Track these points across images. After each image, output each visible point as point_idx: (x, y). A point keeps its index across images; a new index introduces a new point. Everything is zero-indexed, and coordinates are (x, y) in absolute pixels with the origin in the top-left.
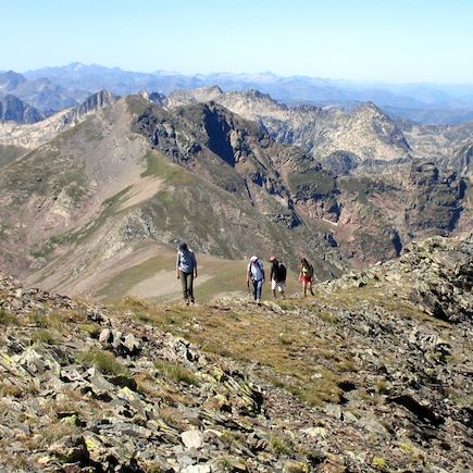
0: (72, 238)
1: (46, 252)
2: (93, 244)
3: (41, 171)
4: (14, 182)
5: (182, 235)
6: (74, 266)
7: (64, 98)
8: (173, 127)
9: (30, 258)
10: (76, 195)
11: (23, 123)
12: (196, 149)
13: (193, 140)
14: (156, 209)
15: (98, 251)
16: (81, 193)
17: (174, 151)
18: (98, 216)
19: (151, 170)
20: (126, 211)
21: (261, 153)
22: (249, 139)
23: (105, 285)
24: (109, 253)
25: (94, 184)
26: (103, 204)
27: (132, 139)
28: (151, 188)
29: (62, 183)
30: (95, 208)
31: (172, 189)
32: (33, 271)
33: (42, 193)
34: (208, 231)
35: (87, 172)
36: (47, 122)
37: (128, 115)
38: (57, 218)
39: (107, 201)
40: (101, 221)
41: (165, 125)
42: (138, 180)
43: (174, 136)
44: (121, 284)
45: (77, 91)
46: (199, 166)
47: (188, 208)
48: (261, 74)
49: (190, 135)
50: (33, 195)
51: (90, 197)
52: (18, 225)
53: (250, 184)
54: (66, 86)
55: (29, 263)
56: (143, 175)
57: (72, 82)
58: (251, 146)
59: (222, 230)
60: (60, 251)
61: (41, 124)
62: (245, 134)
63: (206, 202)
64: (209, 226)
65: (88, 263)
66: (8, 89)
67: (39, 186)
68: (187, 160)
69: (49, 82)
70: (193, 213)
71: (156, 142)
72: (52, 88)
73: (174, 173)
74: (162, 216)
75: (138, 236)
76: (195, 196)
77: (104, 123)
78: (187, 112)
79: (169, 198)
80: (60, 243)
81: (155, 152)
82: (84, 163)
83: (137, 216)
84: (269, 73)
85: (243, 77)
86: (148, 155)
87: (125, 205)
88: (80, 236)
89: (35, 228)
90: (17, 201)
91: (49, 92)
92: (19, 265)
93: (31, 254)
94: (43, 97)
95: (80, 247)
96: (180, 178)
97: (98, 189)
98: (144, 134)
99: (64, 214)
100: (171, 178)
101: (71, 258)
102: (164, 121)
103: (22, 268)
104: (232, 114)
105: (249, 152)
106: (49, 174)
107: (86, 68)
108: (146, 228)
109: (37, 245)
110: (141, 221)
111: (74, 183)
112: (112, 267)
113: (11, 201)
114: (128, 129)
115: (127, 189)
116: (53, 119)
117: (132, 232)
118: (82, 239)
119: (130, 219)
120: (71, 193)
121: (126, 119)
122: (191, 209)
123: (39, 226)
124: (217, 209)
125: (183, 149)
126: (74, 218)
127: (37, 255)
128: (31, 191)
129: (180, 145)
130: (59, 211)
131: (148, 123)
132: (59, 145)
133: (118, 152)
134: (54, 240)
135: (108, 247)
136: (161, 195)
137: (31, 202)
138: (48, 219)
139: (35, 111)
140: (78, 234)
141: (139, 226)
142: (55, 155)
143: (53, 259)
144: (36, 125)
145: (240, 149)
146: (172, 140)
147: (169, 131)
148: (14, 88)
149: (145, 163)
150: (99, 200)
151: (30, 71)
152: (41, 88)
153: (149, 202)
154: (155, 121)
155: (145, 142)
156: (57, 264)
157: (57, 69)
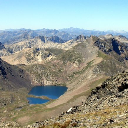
0: (79, 73)
1: (72, 76)
2: (85, 74)
3: (70, 55)
4: (64, 58)
5: (108, 72)
6: (80, 80)
7: (69, 37)
8: (104, 44)
9: (68, 77)
10: (80, 62)
11: (59, 43)
12: (110, 50)
13: (109, 48)
14: (101, 65)
15: (86, 76)
16: (81, 61)
17: (105, 51)
18: (85, 67)
19: (99, 55)
20: (93, 66)
21: (126, 52)
22: (123, 48)
23: (90, 84)
24: (89, 77)
25: (84, 59)
26: (87, 64)
27: (94, 47)
28: (99, 60)
29: (76, 59)
30: (85, 65)
31: (105, 60)
32: (69, 81)
33: (71, 61)
34: (115, 72)
35: (82, 56)
36: (66, 43)
37: (93, 41)
38: (75, 67)
39: (88, 63)
40: (86, 68)
41: (102, 44)
42: (95, 58)
43: (104, 47)
44: (95, 84)
45: (72, 35)
46: (111, 55)
47: (109, 65)
48: (121, 31)
49: (109, 47)
50: (69, 61)
51: (83, 62)
52: (65, 69)
53: (124, 60)
54: (69, 34)
55: (68, 79)
56: (97, 57)
57: (71, 33)
58: (124, 50)
59: (118, 71)
60: (76, 76)
61: (65, 43)
62: (122, 47)
63: (114, 64)
64: (115, 70)
65: (84, 79)
66: (54, 34)
67: (70, 59)
68: (108, 53)
69: (65, 32)
70: (111, 67)
71: (100, 48)
72: (66, 34)
73: (106, 56)
74: (103, 67)
75: (97, 72)
76: (111, 62)
77: (86, 43)
78: (107, 40)
79: (104, 63)
80: (76, 74)
81: (100, 51)
82: (81, 53)
83: (96, 67)
84: (123, 31)
85: (116, 32)
86: (98, 52)
87: (93, 65)
88: (81, 72)
89: (69, 70)
90: (64, 63)
91: (65, 35)
92: (65, 79)
93: (68, 76)
94: (63, 36)
95: (81, 75)
96: (107, 58)
97: (85, 60)
98: (97, 46)
99: (76, 66)
100: (105, 58)
101: (79, 78)
102: (102, 43)
103: (66, 80)
104: (119, 41)
105: (123, 52)
106: (72, 56)
107: (74, 29)
108: (98, 70)
109: (69, 74)
110: (97, 69)
111: (79, 59)
112: (91, 80)
113: (63, 63)
114: (93, 45)
115: (93, 60)
116: (68, 42)
117: (95, 71)
118: (82, 73)
119: (94, 68)
120: (78, 61)
121: (92, 42)
122: (110, 66)
123: (70, 69)
124: (117, 66)
125: (107, 50)
126: (79, 68)
127: (70, 77)
128: (68, 60)
129: (106, 49)
130: (75, 66)
131: (98, 43)
132: (75, 49)
133: (90, 51)
134: (74, 73)
135: (89, 75)
136: (102, 62)
137: (68, 63)
138: (72, 68)
139: (62, 40)
140: (80, 72)
141: (97, 70)
142: (74, 51)
143: (74, 78)
144: (63, 44)
145: (121, 51)
146: (104, 48)
147: (103, 46)
148: (56, 34)
149: (97, 54)
150: (85, 63)
151: (60, 30)
152: (63, 34)
153: (99, 64)
154: (100, 43)
155: (97, 48)
156: (75, 79)
157: (66, 29)
